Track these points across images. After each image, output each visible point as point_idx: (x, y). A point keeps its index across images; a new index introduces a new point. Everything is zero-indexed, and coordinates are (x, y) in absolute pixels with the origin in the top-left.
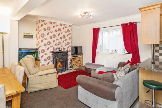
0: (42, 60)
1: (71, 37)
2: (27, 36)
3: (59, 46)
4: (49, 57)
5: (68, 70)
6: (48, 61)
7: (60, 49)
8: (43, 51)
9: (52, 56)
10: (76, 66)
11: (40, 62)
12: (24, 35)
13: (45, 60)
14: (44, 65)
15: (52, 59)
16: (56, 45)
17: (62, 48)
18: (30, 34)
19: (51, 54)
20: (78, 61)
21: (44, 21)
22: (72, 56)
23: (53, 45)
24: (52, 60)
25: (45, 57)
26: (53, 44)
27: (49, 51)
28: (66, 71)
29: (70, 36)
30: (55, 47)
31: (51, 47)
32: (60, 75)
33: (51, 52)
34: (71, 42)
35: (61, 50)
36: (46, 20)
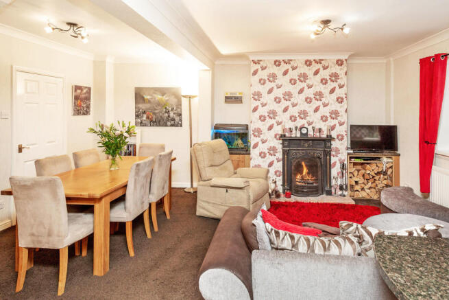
0: (254, 153)
1: (344, 96)
2: (231, 98)
3: (299, 123)
4: (273, 150)
5: (329, 193)
6: (269, 159)
7: (304, 131)
8: (258, 132)
9: (279, 147)
10: (368, 191)
11: (251, 159)
12: (226, 98)
13: (263, 155)
14: (259, 166)
15: (279, 155)
16: (293, 119)
17: (310, 128)
18: (238, 95)
19: (278, 141)
20: (378, 173)
21: (261, 61)
22: (349, 154)
23: (284, 120)
24: (281, 157)
25: (263, 148)
26: (283, 117)
27: (272, 133)
28: (324, 195)
29: (340, 92)
30: (290, 125)
31: (279, 124)
32: (294, 201)
33: (278, 137)
34: (346, 111)
35: (307, 134)
36: (266, 59)
